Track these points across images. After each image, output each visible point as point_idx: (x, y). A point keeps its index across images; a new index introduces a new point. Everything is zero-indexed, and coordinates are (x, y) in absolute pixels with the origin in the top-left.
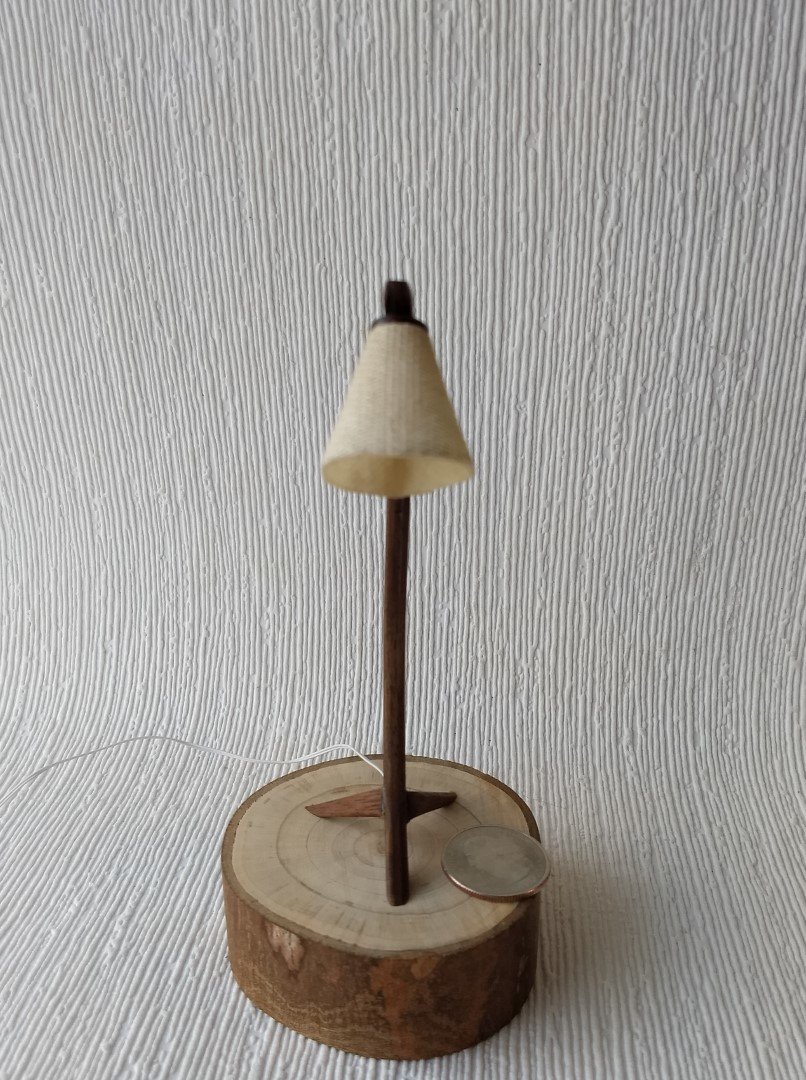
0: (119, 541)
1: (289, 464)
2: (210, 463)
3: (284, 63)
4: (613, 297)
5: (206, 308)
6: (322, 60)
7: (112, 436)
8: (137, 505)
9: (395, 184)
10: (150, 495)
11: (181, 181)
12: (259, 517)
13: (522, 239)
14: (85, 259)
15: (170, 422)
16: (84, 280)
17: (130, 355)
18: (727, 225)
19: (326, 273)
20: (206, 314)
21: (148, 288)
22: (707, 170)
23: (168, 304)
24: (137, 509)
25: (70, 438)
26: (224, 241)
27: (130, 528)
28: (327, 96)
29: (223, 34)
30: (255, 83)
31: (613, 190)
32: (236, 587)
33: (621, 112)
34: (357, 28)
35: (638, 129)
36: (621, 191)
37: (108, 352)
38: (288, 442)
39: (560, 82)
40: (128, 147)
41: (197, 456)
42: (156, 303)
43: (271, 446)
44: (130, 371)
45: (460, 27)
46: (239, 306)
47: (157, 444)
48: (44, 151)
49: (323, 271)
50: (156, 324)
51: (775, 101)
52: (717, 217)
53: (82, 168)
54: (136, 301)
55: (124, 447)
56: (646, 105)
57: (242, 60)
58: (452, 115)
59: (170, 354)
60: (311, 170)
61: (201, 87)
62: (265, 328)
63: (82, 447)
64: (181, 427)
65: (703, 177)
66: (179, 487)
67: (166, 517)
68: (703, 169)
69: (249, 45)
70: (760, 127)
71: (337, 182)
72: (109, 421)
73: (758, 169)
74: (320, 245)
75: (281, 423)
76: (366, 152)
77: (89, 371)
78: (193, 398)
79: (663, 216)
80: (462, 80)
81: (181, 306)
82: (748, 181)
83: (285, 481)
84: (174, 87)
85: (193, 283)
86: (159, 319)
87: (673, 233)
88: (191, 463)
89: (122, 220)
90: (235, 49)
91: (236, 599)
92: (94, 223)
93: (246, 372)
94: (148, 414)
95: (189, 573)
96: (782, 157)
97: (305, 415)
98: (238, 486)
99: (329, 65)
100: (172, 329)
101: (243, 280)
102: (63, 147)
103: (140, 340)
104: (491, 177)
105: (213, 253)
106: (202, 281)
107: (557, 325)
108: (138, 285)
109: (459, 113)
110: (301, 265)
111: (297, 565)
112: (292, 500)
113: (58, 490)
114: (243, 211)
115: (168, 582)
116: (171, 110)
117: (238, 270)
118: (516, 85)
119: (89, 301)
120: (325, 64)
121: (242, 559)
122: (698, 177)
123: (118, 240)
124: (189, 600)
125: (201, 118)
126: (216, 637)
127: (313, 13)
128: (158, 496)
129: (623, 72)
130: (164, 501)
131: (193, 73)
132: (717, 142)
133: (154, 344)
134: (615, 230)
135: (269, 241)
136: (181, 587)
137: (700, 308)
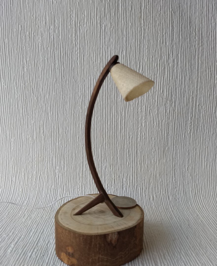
0: (17, 150)
1: (64, 128)
2: (43, 129)
3: (67, 34)
5: (45, 90)
6: (75, 34)
7: (18, 122)
8: (23, 140)
9: (92, 62)
10: (27, 138)
11: (41, 60)
12: (56, 142)
14: (15, 78)
15: (34, 118)
16: (15, 83)
17: (25, 102)
18: (167, 71)
19: (75, 82)
20: (45, 91)
21: (31, 85)
23: (36, 89)
24: (23, 142)
25: (7, 123)
26: (51, 74)
27: (21, 147)
28: (76, 42)
29: (53, 27)
30: (60, 38)
31: (141, 63)
32: (49, 162)
33: (142, 47)
34: (84, 27)
35: (146, 50)
36: (143, 64)
37: (19, 101)
38: (64, 123)
39: (129, 40)
40: (28, 52)
41: (40, 127)
42: (32, 89)
43: (60, 124)
44: (24, 106)
45: (107, 28)
46: (53, 90)
47: (30, 124)
48: (8, 52)
49: (75, 81)
50: (32, 94)
51: (175, 45)
52: (164, 70)
53: (17, 56)
54: (27, 88)
55: (21, 125)
56: (148, 45)
57: (57, 33)
58: (105, 46)
59: (35, 101)
60: (72, 58)
61: (47, 39)
62: (60, 95)
63: (10, 125)
64: (37, 120)
65: (161, 60)
66: (35, 135)
67: (31, 143)
68: (161, 59)
69: (59, 30)
70: (172, 50)
71: (78, 61)
72: (17, 118)
73: (173, 59)
74: (74, 75)
75: (63, 118)
76: (85, 55)
77: (13, 106)
78: (40, 112)
79: (152, 69)
80: (107, 39)
81: (39, 89)
82: (171, 62)
83: (63, 133)
84: (41, 39)
85: (42, 84)
86: (33, 92)
87: (155, 73)
88: (39, 129)
89: (25, 69)
90: (55, 31)
91: (49, 165)
92: (19, 69)
93: (54, 106)
94: (28, 117)
95: (36, 158)
96: (178, 56)
97: (69, 116)
98: (51, 135)
99: (77, 35)
100: (36, 95)
101: (55, 83)
102: (13, 52)
103: (28, 98)
105: (48, 77)
106: (45, 83)
108: (28, 84)
109: (106, 46)
110: (69, 80)
111: (65, 155)
112: (65, 138)
113: (2, 137)
114: (56, 67)
115: (30, 161)
116: (39, 44)
117: (54, 81)
118: (119, 40)
119: (15, 88)
120: (76, 35)
121: (51, 154)
122: (160, 61)
123: (24, 74)
124: (36, 166)
125: (47, 46)
126: (43, 176)
127: (74, 24)
128: (29, 138)
129: (142, 38)
130: (30, 139)
131: (45, 36)
133: (31, 99)
135: (62, 74)
136: (33, 162)
137: (162, 90)
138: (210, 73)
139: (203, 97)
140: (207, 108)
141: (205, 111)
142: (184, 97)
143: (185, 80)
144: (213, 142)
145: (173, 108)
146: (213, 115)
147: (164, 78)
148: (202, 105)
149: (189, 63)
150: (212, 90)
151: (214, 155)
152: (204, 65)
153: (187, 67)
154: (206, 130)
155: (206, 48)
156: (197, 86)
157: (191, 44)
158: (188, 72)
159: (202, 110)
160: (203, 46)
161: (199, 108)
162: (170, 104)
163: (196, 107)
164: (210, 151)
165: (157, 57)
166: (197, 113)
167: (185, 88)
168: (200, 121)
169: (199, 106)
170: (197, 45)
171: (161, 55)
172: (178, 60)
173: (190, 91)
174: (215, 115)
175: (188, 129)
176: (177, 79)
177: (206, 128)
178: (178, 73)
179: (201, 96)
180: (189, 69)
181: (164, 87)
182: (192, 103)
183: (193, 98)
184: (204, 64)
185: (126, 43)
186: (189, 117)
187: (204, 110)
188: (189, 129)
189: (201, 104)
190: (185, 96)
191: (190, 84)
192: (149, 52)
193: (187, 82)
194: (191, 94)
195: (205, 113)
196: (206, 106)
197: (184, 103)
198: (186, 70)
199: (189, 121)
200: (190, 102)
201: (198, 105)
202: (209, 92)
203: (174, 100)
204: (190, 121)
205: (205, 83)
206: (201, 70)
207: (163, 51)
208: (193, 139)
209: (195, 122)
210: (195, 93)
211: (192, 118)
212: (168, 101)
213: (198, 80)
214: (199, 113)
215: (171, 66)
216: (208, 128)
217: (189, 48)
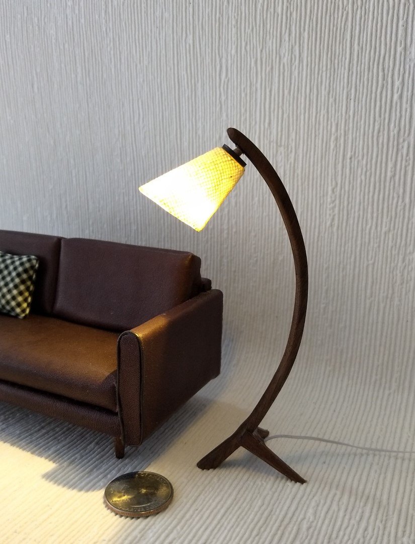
4: (227, 116)
13: (186, 88)
18: (277, 75)
22: (266, 47)
31: (224, 61)
33: (225, 22)
35: (233, 29)
36: (227, 61)
39: (199, 10)
51: (297, 10)
52: (272, 73)
56: (236, 17)
57: (78, 14)
65: (264, 51)
68: (264, 47)
70: (290, 23)
73: (290, 46)
79: (247, 73)
82: (286, 52)
87: (252, 81)
96: (302, 38)
104: (172, 58)
107: (204, 131)
118: (181, 14)
122: (262, 51)
132: (270, 32)
134: (226, 82)
137: (267, 121)
138: (381, 74)
139: (361, 137)
140: (371, 164)
141: (368, 173)
142: (317, 138)
143: (319, 96)
144: (389, 252)
145: (292, 165)
146: (387, 184)
147: (271, 91)
148: (360, 158)
149: (329, 53)
150: (384, 119)
151: (390, 285)
152: (367, 55)
153: (324, 63)
154: (370, 221)
155: (374, 10)
156: (348, 110)
157: (337, 5)
158: (326, 75)
159: (360, 170)
160: (367, 7)
161: (353, 166)
162: (286, 154)
163: (346, 162)
164: (379, 274)
165: (255, 44)
166: (348, 177)
167: (318, 115)
168: (355, 198)
169: (353, 159)
170: (350, 6)
171: (265, 37)
172: (301, 46)
173: (329, 122)
174: (392, 183)
175: (328, 217)
176: (299, 95)
177: (369, 215)
178: (302, 80)
179: (358, 134)
180: (329, 67)
181: (272, 113)
182: (335, 152)
183: (338, 141)
184: (368, 52)
185: (193, 18)
186: (327, 187)
187: (364, 170)
188: (330, 215)
189: (357, 155)
190: (319, 134)
191: (330, 106)
192: (239, 35)
193: (323, 101)
194: (334, 130)
195: (368, 177)
196: (369, 160)
197: (316, 153)
198: (320, 72)
199: (329, 197)
200: (331, 151)
201: (351, 158)
202: (377, 124)
203: (294, 144)
204: (331, 197)
205: (368, 101)
206: (359, 68)
207: (268, 30)
208: (339, 240)
209: (342, 201)
210: (343, 127)
211: (335, 190)
212: (282, 148)
213: (351, 95)
214: (352, 178)
215: (286, 64)
216: (375, 215)
217: (330, 16)
